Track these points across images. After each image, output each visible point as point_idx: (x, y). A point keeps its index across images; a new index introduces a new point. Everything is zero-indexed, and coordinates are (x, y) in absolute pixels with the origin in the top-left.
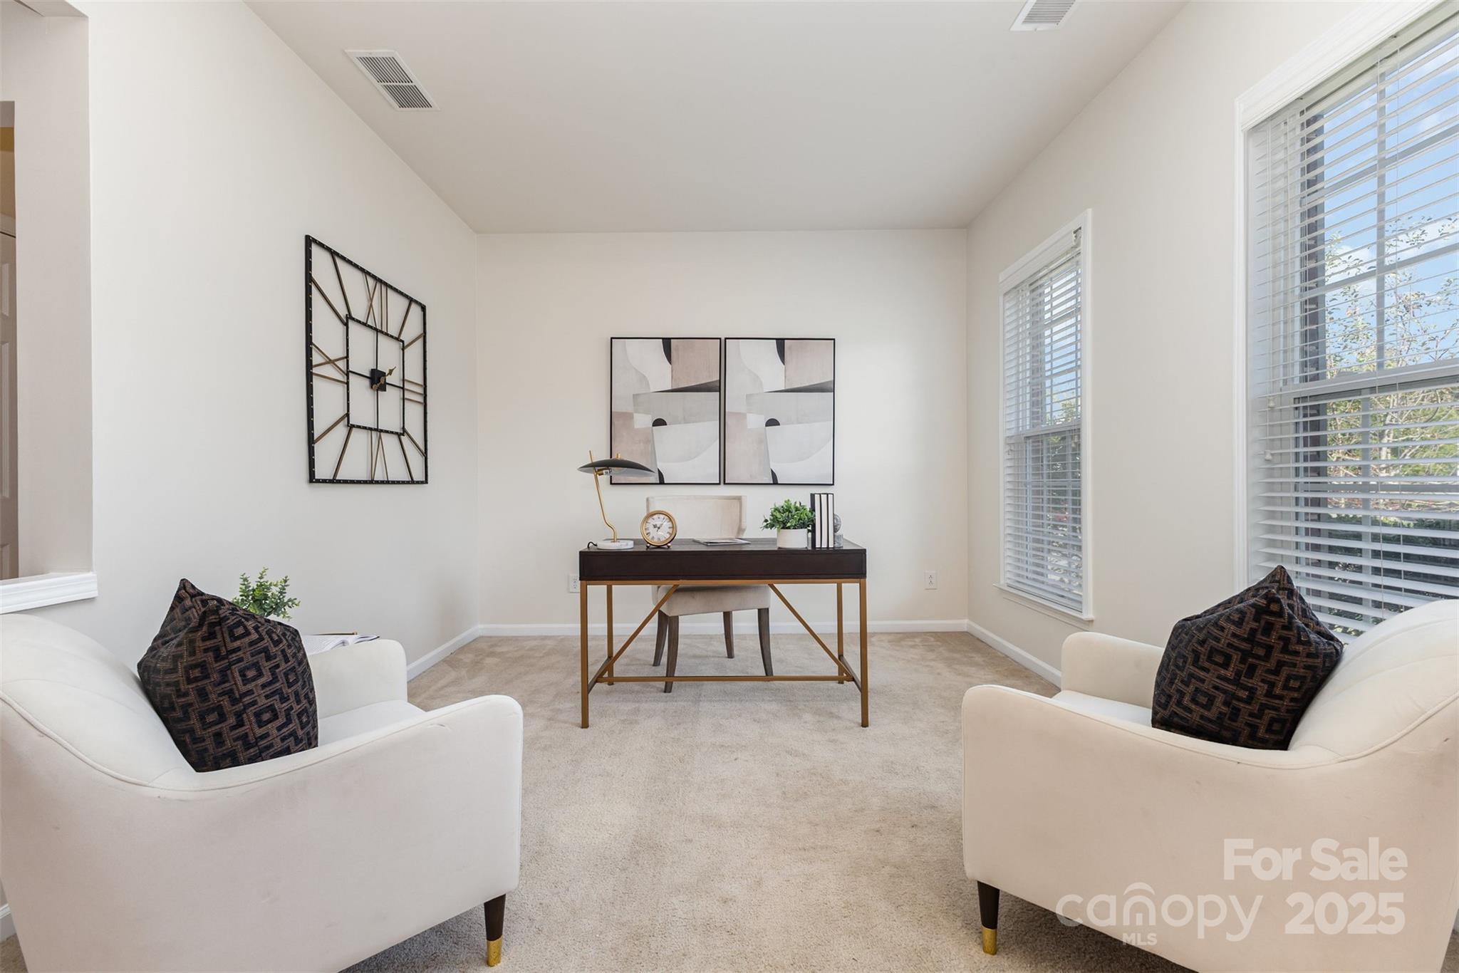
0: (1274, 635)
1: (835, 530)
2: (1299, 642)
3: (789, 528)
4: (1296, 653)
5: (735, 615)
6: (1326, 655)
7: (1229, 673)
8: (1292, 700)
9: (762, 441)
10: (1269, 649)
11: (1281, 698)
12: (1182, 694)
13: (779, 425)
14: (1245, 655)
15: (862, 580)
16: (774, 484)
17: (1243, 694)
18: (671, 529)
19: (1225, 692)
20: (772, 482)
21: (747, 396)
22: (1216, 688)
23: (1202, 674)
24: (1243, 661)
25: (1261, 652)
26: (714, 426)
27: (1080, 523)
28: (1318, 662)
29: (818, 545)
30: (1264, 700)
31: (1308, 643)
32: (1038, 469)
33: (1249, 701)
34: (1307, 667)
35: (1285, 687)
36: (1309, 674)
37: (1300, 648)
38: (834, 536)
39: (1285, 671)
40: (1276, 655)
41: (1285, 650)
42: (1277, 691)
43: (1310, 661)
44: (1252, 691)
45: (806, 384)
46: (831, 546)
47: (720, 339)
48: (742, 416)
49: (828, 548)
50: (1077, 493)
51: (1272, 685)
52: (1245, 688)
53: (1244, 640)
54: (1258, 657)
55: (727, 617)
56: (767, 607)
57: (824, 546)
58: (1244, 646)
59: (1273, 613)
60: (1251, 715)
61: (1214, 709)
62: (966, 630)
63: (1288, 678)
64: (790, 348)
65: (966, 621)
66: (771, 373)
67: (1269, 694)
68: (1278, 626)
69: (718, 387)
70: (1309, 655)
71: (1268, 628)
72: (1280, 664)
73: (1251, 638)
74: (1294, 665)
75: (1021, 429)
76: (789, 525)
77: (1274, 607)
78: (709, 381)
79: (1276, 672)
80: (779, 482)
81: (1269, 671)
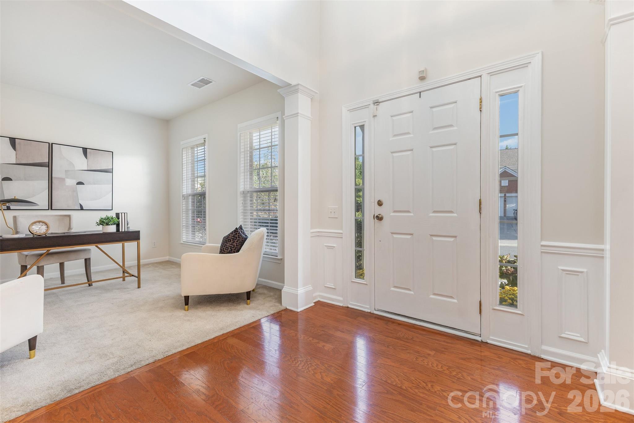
0: (237, 235)
1: (127, 225)
2: (241, 236)
3: (109, 225)
4: (240, 238)
5: (66, 264)
6: (245, 238)
7: (231, 243)
8: (240, 246)
9: (75, 191)
10: (236, 237)
11: (238, 246)
12: (224, 249)
13: (84, 184)
14: (233, 239)
15: (138, 241)
16: (81, 210)
17: (233, 246)
18: (47, 228)
19: (230, 246)
20: (80, 209)
21: (66, 171)
22: (229, 246)
23: (227, 244)
24: (233, 240)
25: (235, 238)
26: (45, 184)
27: (205, 218)
28: (243, 239)
29: (121, 230)
30: (236, 247)
31: (242, 236)
32: (193, 205)
33: (233, 247)
34: (242, 240)
35: (239, 244)
36: (242, 241)
37: (241, 237)
38: (127, 227)
39: (239, 241)
40: (238, 239)
41: (239, 238)
42: (238, 245)
43: (242, 239)
44: (234, 245)
45: (99, 168)
46: (126, 230)
47: (49, 143)
48: (63, 180)
49: (125, 231)
50: (205, 212)
51: (237, 244)
52: (233, 245)
53: (233, 237)
54: (235, 239)
55: (62, 265)
56: (89, 257)
57: (123, 230)
58: (233, 238)
59: (237, 231)
60: (234, 250)
61: (229, 250)
62: (168, 260)
63: (239, 242)
64: (90, 153)
65: (168, 257)
66: (80, 162)
67: (237, 246)
68: (238, 233)
69: (49, 165)
70: (242, 238)
71: (236, 234)
72: (238, 240)
73: (234, 236)
74: (240, 240)
75: (188, 192)
76: (109, 224)
77: (237, 230)
78: (42, 162)
79: (237, 242)
80: (84, 209)
81: (236, 242)
